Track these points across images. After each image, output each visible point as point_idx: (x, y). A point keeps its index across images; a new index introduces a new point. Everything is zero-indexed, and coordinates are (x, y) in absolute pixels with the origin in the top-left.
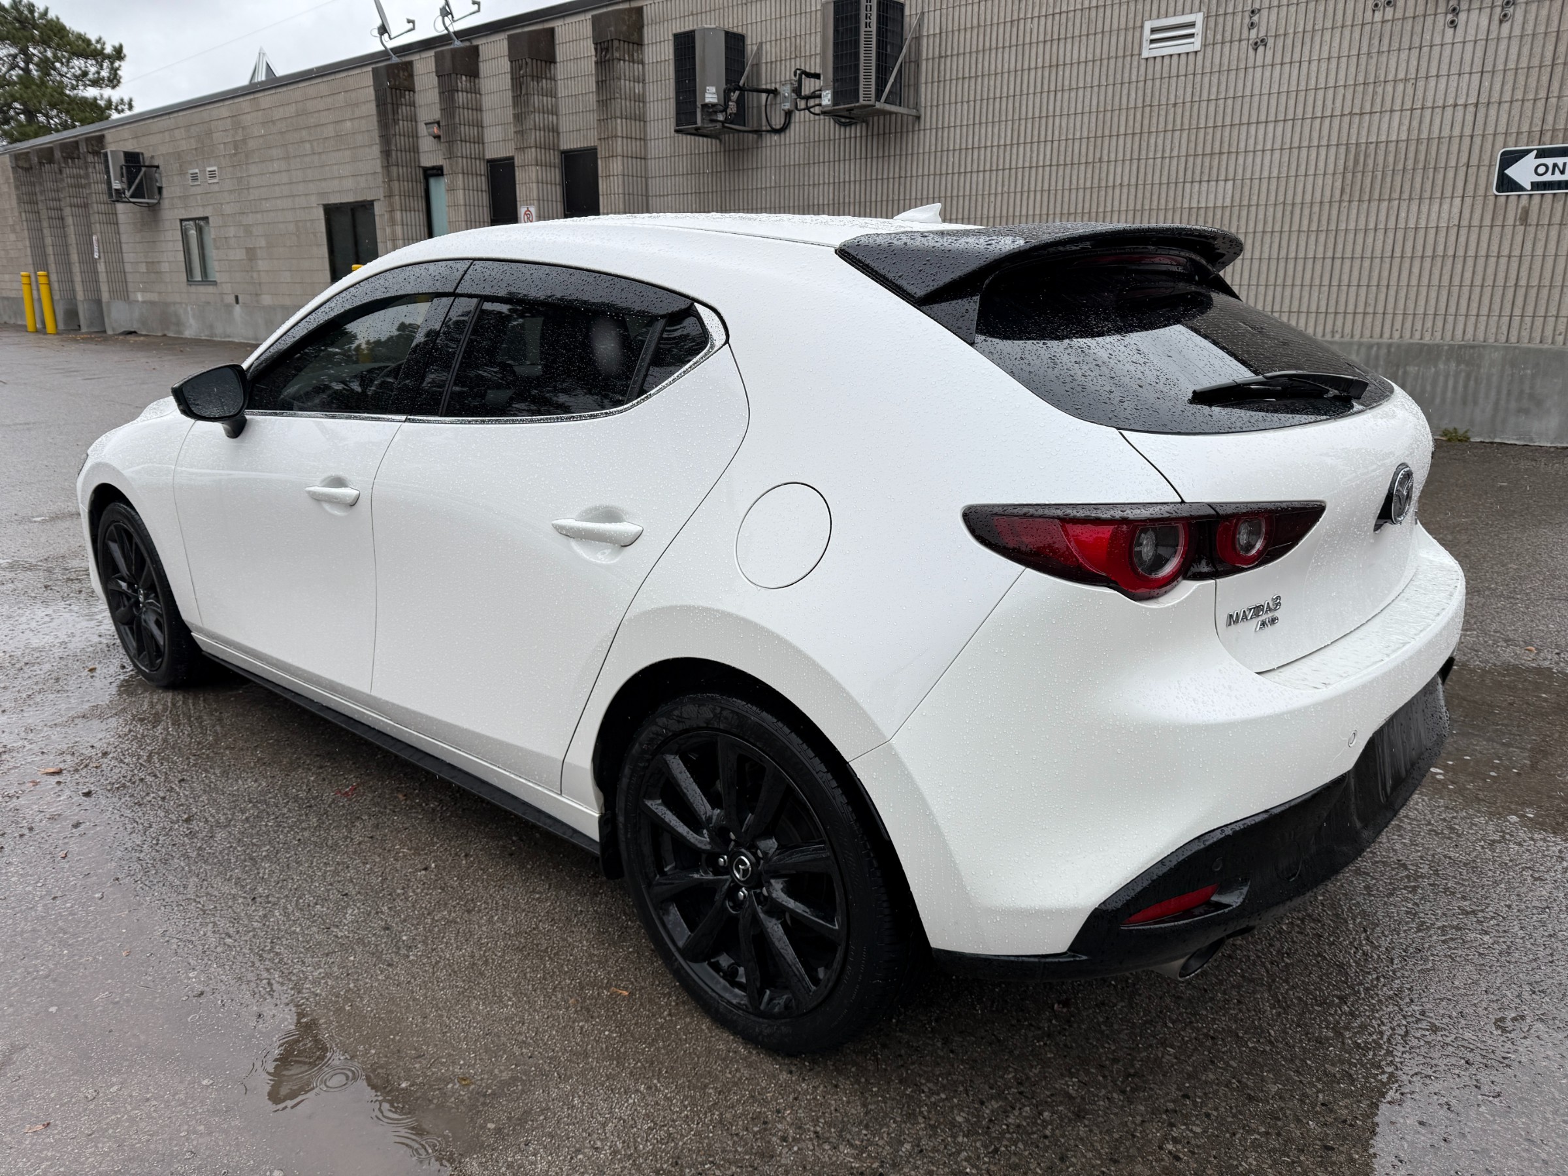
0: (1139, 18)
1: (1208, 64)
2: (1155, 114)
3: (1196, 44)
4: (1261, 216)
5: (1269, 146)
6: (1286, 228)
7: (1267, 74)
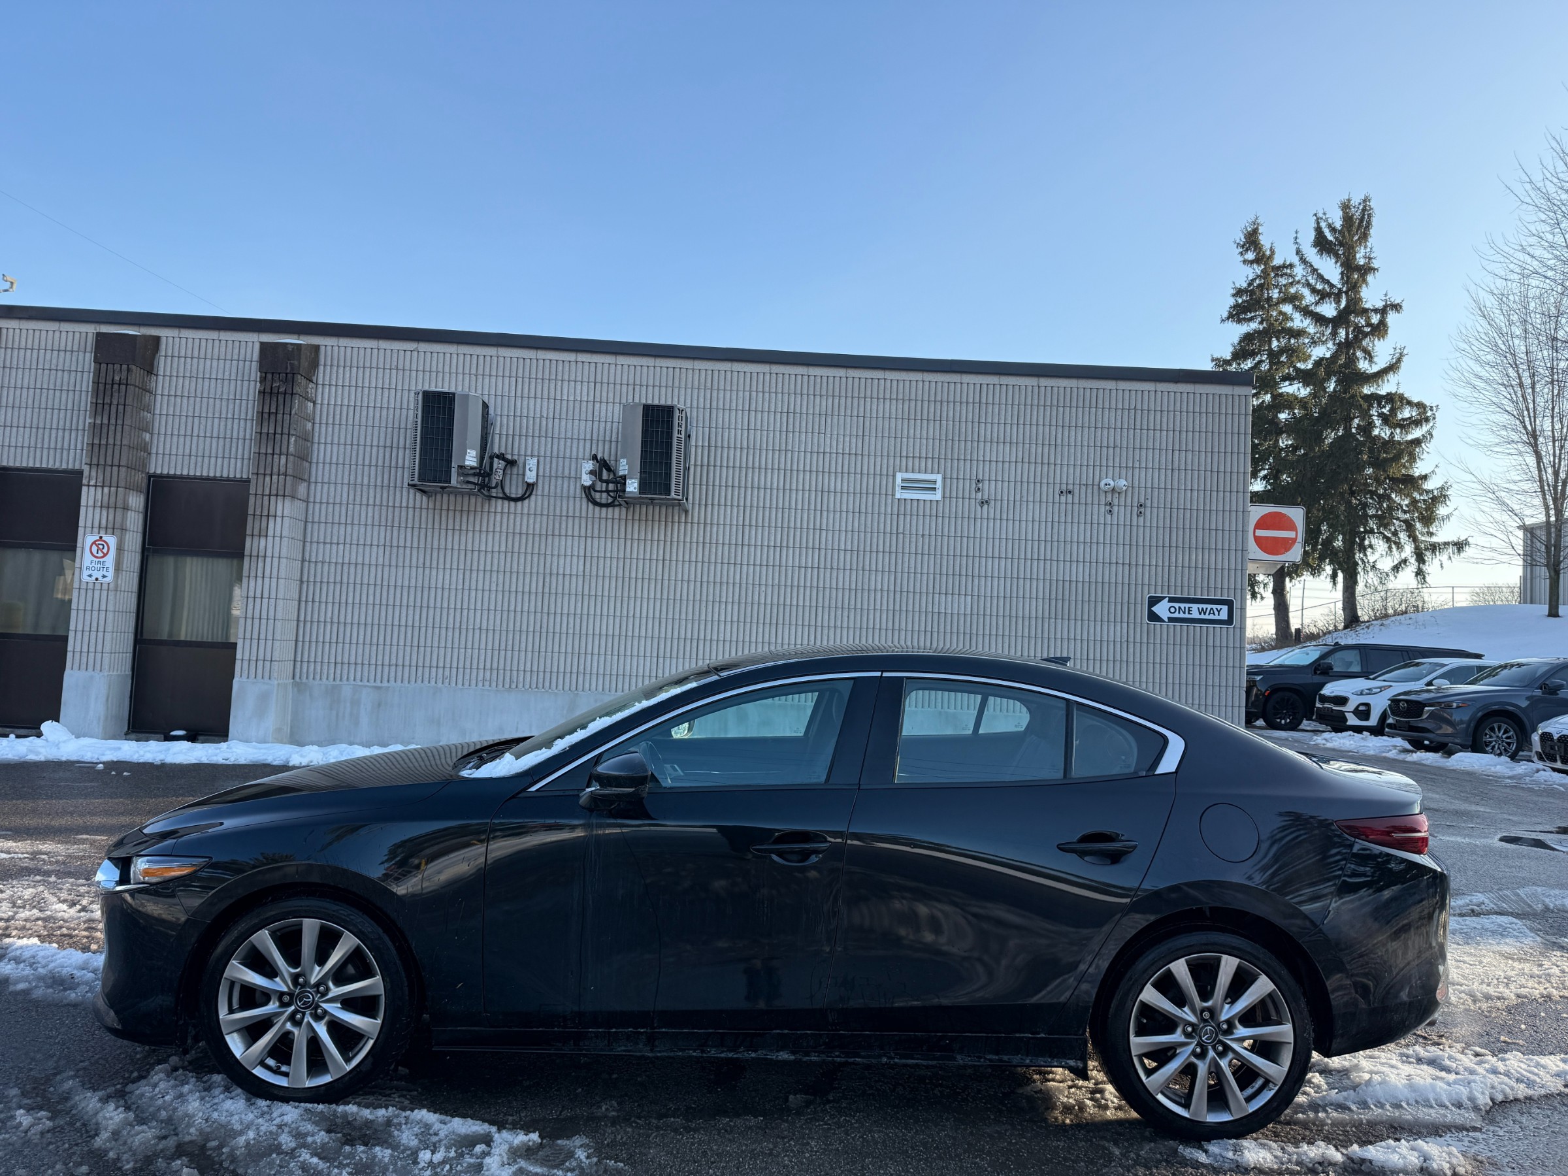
0: (891, 469)
1: (947, 511)
2: (907, 540)
3: (938, 496)
4: (994, 623)
5: (996, 575)
6: (1013, 633)
7: (991, 524)
